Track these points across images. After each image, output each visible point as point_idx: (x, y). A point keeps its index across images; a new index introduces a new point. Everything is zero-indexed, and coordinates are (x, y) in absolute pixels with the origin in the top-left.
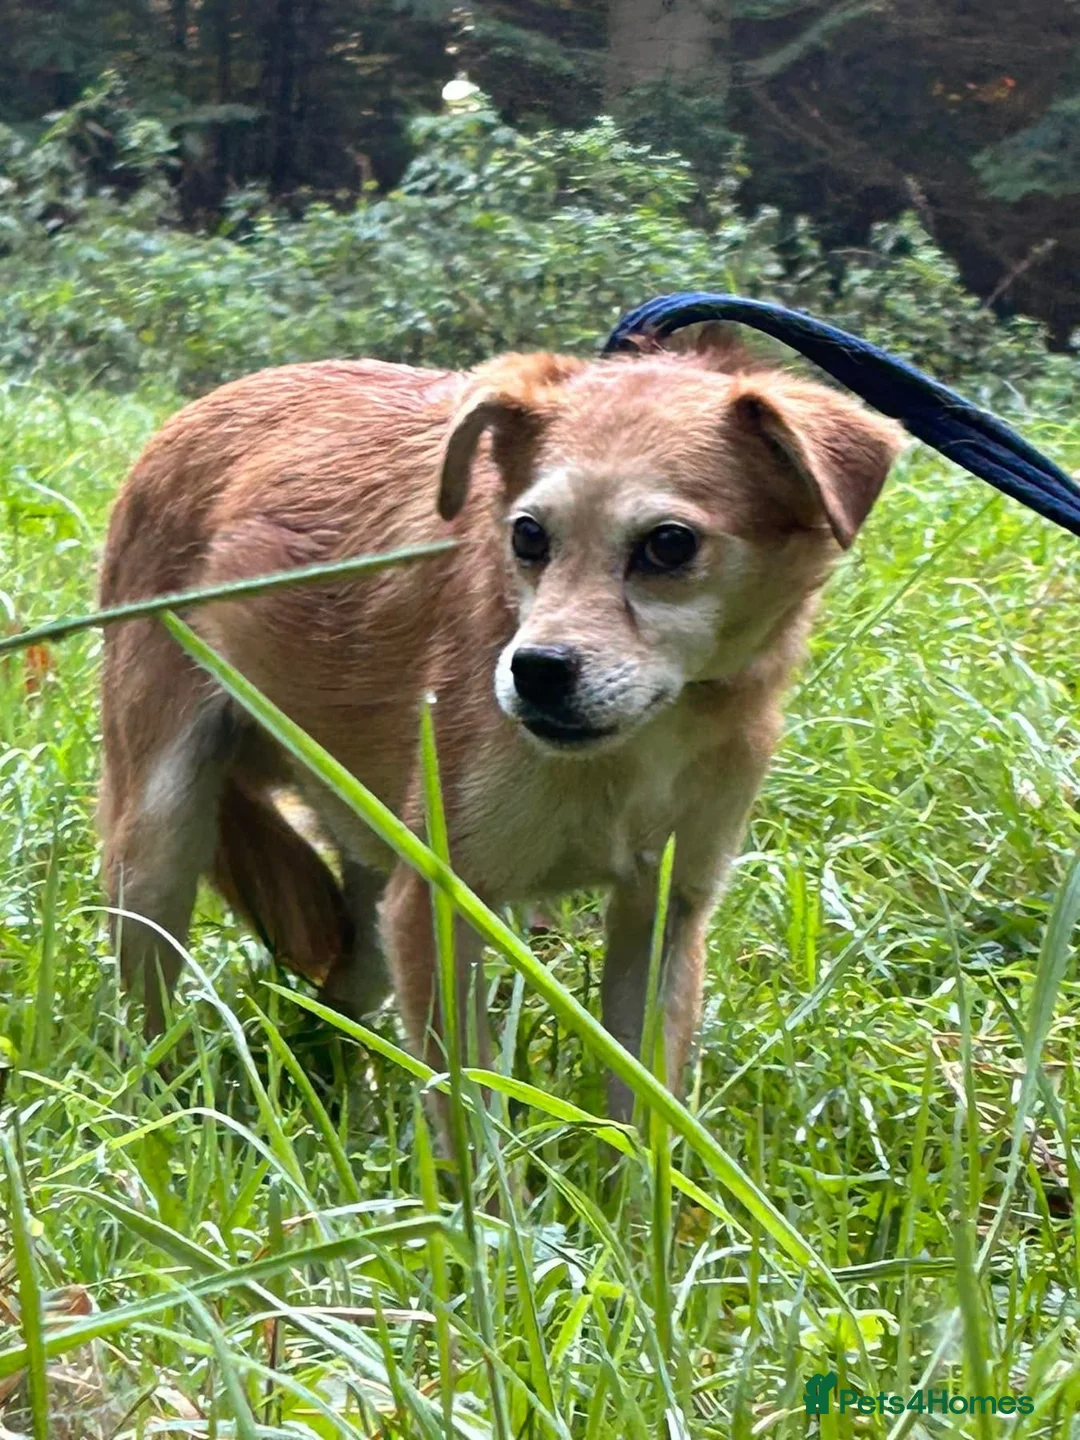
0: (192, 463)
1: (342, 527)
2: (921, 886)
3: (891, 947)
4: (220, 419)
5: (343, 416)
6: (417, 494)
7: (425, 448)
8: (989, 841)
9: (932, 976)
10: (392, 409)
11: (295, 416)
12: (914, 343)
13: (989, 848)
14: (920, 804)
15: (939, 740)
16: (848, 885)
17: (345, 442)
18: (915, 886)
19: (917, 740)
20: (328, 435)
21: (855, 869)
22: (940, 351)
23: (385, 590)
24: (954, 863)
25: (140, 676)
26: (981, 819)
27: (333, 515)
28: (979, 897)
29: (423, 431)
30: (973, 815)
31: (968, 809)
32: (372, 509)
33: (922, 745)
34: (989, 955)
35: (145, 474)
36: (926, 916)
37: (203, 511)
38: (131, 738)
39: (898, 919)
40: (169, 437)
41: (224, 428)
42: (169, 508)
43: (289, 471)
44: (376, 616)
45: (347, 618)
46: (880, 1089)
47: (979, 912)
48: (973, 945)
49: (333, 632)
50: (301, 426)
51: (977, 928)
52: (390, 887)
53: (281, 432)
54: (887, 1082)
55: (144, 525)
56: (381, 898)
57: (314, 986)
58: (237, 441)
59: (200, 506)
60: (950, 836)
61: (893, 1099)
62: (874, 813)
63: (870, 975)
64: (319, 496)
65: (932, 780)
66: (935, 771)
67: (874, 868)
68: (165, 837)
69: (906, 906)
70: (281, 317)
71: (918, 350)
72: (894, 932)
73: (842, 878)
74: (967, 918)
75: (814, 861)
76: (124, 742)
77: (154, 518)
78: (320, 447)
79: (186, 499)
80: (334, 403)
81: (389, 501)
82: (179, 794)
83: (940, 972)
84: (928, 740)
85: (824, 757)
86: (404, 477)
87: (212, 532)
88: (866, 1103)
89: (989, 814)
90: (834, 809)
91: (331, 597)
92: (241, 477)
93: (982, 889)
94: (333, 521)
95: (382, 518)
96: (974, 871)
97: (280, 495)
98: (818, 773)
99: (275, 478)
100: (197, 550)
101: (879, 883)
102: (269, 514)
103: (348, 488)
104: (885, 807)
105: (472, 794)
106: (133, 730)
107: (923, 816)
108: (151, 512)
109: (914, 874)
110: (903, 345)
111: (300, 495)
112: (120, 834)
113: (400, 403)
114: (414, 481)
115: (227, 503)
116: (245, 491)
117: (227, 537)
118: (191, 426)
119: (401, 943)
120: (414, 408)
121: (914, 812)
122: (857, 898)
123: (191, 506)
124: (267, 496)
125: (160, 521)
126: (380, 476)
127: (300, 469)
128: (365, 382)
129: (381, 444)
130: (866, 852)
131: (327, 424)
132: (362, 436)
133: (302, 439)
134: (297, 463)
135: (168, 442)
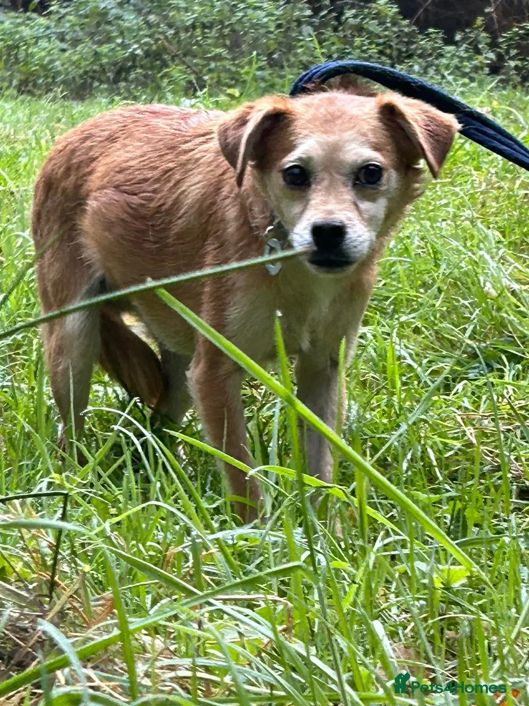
0: (74, 161)
1: (155, 191)
2: (440, 338)
3: (430, 370)
4: (86, 139)
5: (149, 136)
6: (191, 173)
7: (193, 150)
8: (471, 314)
9: (451, 382)
10: (173, 131)
11: (124, 136)
12: (378, 45)
13: (473, 317)
14: (436, 298)
15: (443, 266)
16: (405, 341)
17: (150, 149)
18: (437, 338)
19: (431, 266)
20: (142, 146)
21: (408, 331)
22: (390, 47)
23: (180, 221)
24: (456, 327)
25: (57, 265)
26: (466, 303)
27: (150, 186)
28: (469, 342)
29: (190, 141)
30: (462, 301)
31: (460, 299)
32: (169, 181)
33: (435, 269)
34: (477, 370)
35: (49, 167)
36: (444, 353)
37: (81, 185)
38: (55, 296)
39: (431, 355)
40: (61, 148)
41: (88, 143)
42: (63, 184)
43: (124, 165)
44: (177, 234)
45: (162, 235)
46: (435, 443)
47: (470, 349)
48: (468, 366)
49: (155, 243)
50: (127, 142)
51: (469, 357)
52: (192, 364)
53: (118, 145)
54: (438, 439)
55: (52, 192)
56: (188, 369)
57: (150, 408)
58: (96, 149)
59: (79, 182)
60: (452, 312)
61: (441, 446)
62: (414, 303)
63: (421, 385)
64: (141, 177)
65: (442, 285)
66: (443, 281)
67: (417, 331)
68: (76, 344)
69: (433, 348)
70: (64, 50)
71: (380, 48)
72: (430, 362)
73: (401, 336)
74: (464, 352)
75: (387, 329)
76: (52, 299)
77: (57, 188)
78: (139, 152)
79: (72, 178)
80: (142, 129)
81: (177, 177)
82: (82, 322)
83: (454, 380)
84: (437, 266)
85: (387, 277)
86: (183, 165)
87: (88, 195)
88: (430, 450)
89: (470, 301)
90: (394, 303)
91: (153, 226)
92: (100, 168)
93: (470, 338)
94: (150, 189)
95: (175, 185)
96: (465, 329)
97: (121, 177)
98: (385, 285)
99: (117, 169)
100: (80, 204)
101: (420, 338)
102: (117, 187)
103: (155, 172)
104: (420, 300)
105: (232, 317)
106: (56, 293)
107: (438, 304)
108: (54, 186)
109: (437, 332)
110: (374, 46)
111: (131, 177)
112: (53, 343)
113: (175, 127)
114: (189, 166)
115: (94, 181)
116: (104, 176)
117: (96, 199)
118: (71, 143)
119: (200, 390)
120: (184, 130)
121: (434, 302)
122: (411, 347)
123: (75, 182)
124: (115, 178)
125: (60, 190)
126: (171, 165)
127: (129, 164)
128: (157, 117)
129: (169, 149)
130: (412, 323)
131: (140, 140)
132: (160, 145)
133: (130, 148)
134: (128, 161)
135: (61, 151)
